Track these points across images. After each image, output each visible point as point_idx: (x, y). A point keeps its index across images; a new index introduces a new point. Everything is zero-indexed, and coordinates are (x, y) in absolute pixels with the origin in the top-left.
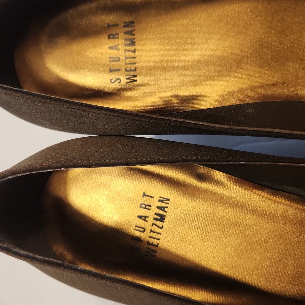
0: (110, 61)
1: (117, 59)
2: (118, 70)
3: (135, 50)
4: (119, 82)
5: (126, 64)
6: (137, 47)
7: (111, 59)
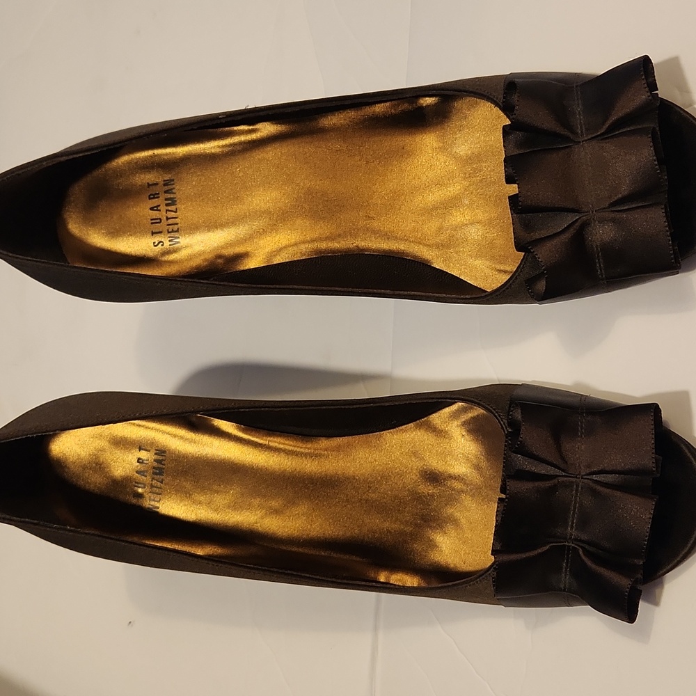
0: (152, 223)
1: (159, 221)
2: (161, 232)
3: (176, 209)
4: (162, 245)
5: (168, 225)
6: (178, 206)
7: (153, 221)
